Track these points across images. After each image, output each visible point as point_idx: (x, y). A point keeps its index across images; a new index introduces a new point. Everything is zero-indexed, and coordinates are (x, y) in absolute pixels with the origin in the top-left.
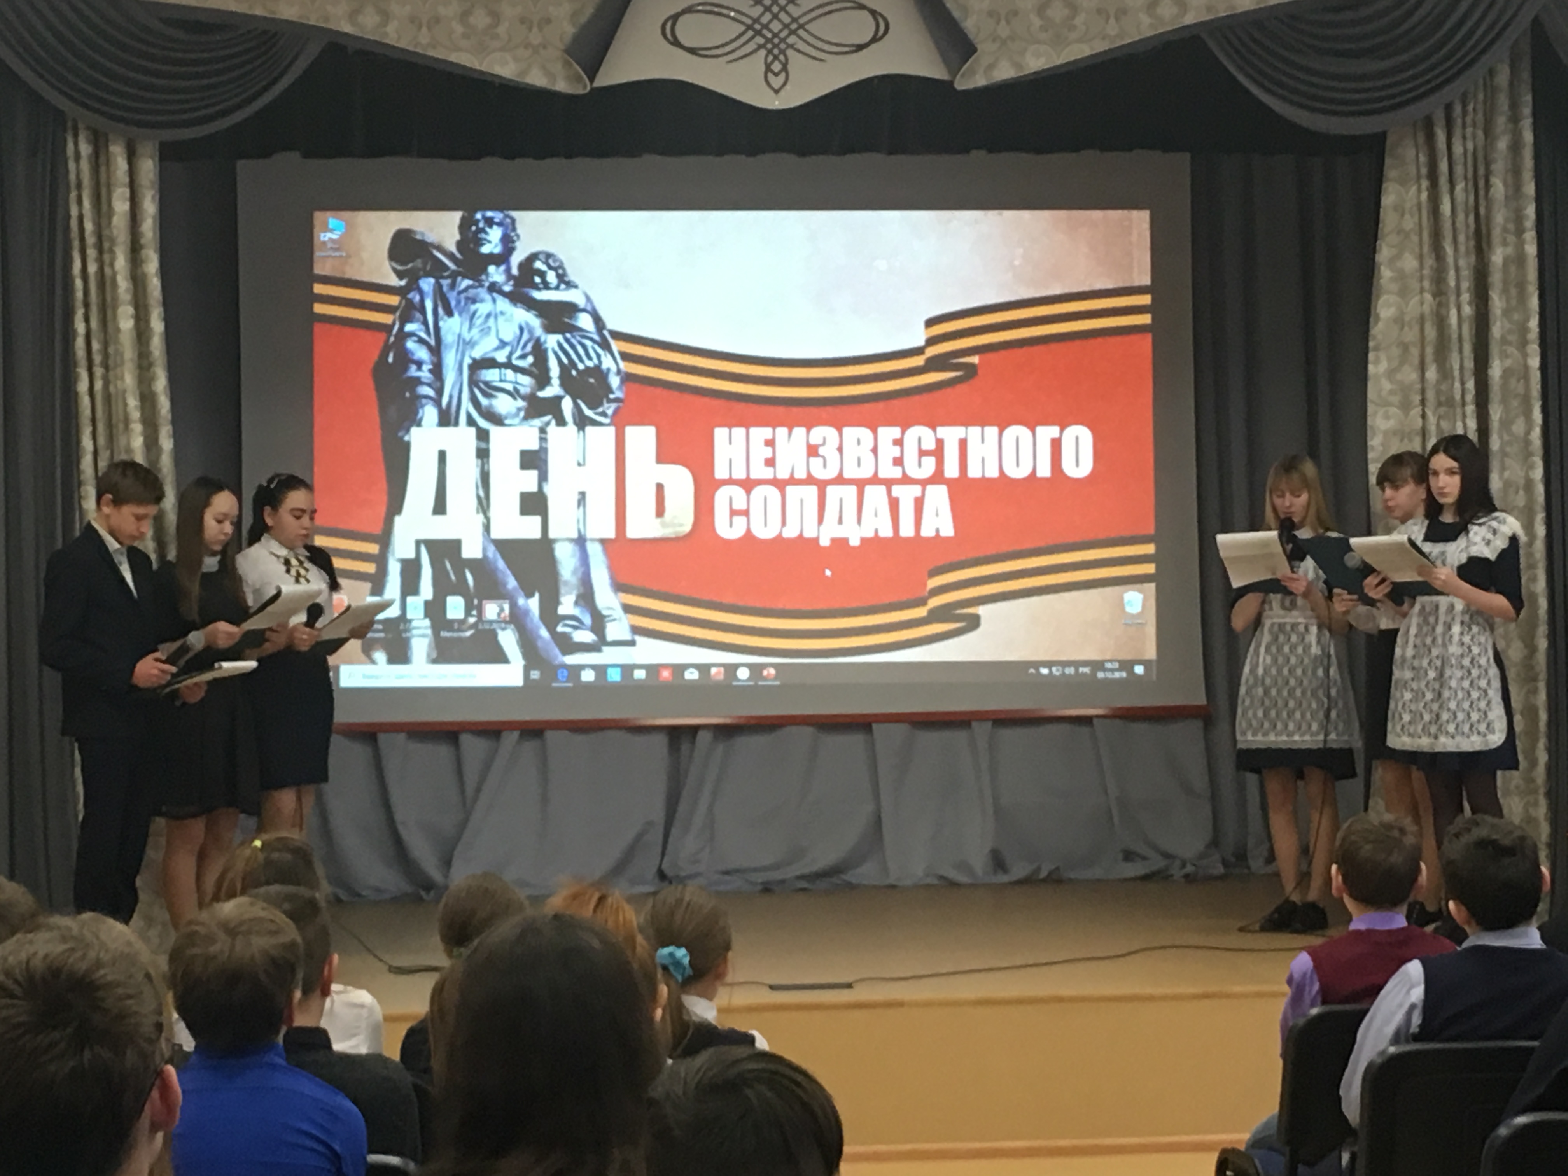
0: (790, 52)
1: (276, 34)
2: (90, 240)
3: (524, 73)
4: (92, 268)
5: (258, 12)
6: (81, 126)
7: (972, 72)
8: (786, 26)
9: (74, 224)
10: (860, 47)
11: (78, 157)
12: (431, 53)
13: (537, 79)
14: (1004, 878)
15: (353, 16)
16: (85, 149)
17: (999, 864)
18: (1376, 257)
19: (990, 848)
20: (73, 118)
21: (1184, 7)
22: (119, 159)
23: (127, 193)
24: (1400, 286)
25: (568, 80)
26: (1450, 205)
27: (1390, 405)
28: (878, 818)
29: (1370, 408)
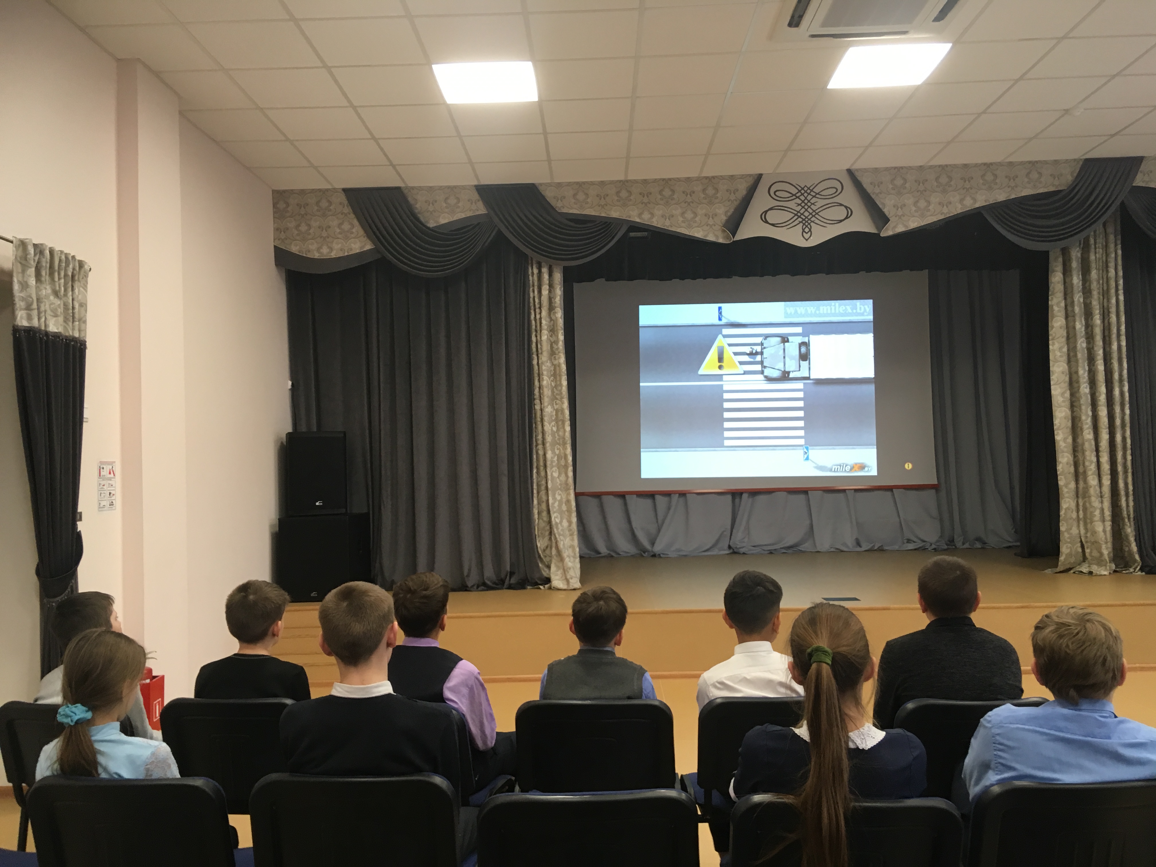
0: (812, 224)
1: (610, 223)
2: (537, 306)
3: (707, 235)
4: (538, 315)
5: (603, 215)
6: (534, 262)
7: (887, 229)
8: (811, 214)
9: (531, 300)
10: (841, 221)
11: (533, 273)
12: (670, 229)
13: (711, 238)
14: (859, 549)
15: (640, 215)
16: (536, 271)
17: (858, 544)
18: (1050, 303)
19: (855, 538)
20: (532, 258)
21: (975, 200)
22: (545, 274)
23: (547, 287)
24: (1063, 313)
25: (724, 238)
26: (1078, 281)
27: (1060, 362)
28: (812, 526)
29: (1051, 363)
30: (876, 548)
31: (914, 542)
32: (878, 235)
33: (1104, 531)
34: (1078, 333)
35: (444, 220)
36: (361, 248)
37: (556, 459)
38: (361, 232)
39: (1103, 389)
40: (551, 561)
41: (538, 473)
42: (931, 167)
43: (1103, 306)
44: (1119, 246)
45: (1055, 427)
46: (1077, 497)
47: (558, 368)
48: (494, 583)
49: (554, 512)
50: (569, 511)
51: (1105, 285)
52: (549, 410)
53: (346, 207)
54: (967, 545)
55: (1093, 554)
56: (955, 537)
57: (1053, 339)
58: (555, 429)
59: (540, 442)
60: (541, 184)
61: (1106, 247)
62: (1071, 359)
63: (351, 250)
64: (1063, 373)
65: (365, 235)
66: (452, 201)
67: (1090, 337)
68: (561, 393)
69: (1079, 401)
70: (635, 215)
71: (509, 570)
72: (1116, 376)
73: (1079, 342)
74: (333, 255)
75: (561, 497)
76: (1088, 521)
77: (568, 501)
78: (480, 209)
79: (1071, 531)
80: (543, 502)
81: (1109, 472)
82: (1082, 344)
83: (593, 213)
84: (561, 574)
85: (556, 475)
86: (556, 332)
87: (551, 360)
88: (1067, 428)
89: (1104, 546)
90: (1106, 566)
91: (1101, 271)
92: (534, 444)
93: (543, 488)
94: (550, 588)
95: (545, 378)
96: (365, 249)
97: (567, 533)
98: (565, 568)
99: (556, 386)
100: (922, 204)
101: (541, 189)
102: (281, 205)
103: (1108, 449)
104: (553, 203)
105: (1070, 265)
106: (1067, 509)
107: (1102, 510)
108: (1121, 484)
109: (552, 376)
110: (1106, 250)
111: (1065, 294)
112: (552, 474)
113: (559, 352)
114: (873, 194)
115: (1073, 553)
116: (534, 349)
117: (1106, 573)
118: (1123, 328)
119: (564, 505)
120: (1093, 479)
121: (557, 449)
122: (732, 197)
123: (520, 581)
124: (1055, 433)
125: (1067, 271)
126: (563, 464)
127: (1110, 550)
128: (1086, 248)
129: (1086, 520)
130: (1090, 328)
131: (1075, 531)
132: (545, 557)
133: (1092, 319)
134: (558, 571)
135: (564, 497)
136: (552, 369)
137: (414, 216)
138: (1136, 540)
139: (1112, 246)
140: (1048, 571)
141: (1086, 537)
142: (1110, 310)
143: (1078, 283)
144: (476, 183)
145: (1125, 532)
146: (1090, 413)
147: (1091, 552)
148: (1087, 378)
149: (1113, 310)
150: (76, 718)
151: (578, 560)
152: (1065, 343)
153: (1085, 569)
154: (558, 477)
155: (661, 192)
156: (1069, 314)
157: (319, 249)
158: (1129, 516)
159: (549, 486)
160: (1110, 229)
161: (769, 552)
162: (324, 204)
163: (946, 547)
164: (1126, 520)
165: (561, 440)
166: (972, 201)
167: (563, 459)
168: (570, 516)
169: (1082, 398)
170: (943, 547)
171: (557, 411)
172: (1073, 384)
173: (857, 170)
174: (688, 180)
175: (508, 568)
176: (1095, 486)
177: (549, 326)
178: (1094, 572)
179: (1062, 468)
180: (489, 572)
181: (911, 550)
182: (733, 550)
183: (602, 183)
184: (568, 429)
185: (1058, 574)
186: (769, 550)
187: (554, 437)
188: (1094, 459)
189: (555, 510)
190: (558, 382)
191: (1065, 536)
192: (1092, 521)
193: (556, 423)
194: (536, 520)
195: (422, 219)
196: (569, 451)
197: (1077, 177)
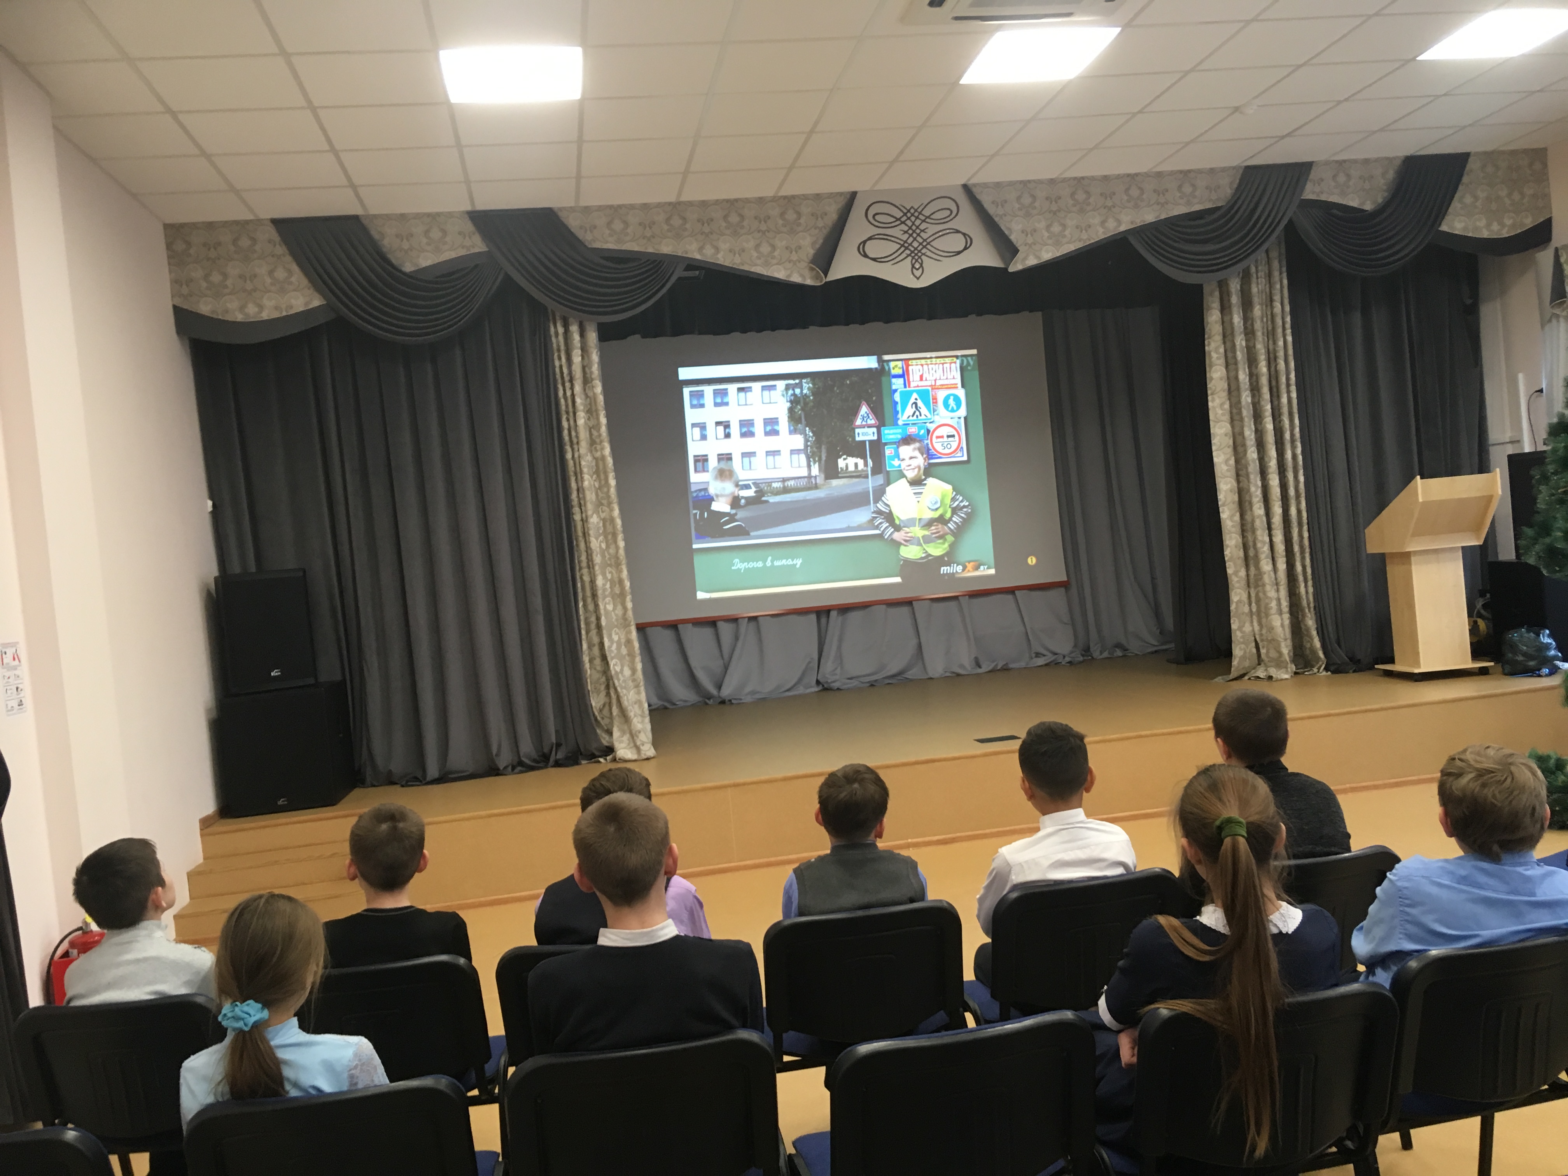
0: (923, 257)
1: (660, 262)
2: (567, 378)
3: (789, 276)
4: (569, 393)
5: (650, 250)
6: (557, 318)
7: (1016, 262)
8: (921, 244)
9: (557, 370)
10: (959, 253)
11: (557, 333)
12: (742, 268)
13: (796, 279)
14: (979, 671)
15: (700, 249)
16: (561, 330)
17: (978, 664)
18: (1207, 348)
19: (973, 656)
20: (554, 312)
21: (1119, 222)
22: (575, 334)
23: (579, 352)
24: (1222, 361)
25: (812, 278)
26: (1239, 320)
27: (1222, 421)
28: (920, 646)
29: (1211, 423)
30: (999, 668)
31: (1044, 656)
32: (1004, 270)
33: (1282, 625)
34: (1242, 386)
35: (426, 260)
36: (306, 304)
37: (608, 586)
38: (305, 281)
39: (1272, 453)
40: (612, 724)
41: (585, 606)
42: (1064, 180)
43: (1268, 350)
44: (1285, 275)
45: (1220, 503)
46: (1249, 586)
47: (601, 463)
48: (535, 761)
49: (612, 658)
50: (631, 655)
51: (1269, 323)
52: (594, 520)
53: (278, 246)
54: (1106, 654)
55: (1271, 655)
56: (1091, 645)
57: (1212, 394)
58: (604, 546)
59: (584, 564)
60: (560, 209)
61: (1270, 275)
62: (1235, 418)
63: (291, 307)
64: (1226, 435)
65: (310, 285)
66: (436, 234)
67: (1255, 389)
68: (609, 497)
69: (1247, 468)
70: (694, 250)
71: (555, 742)
72: (1287, 436)
73: (1243, 397)
74: (265, 316)
75: (619, 637)
76: (1263, 615)
77: (629, 642)
78: (477, 245)
79: (1244, 629)
80: (594, 645)
81: (1284, 553)
82: (1246, 398)
83: (636, 248)
84: (629, 740)
85: (610, 607)
86: (594, 414)
87: (591, 452)
88: (1233, 503)
89: (1283, 644)
90: (1286, 668)
91: (1264, 307)
92: (577, 568)
93: (593, 626)
95: (586, 477)
96: (311, 306)
97: (631, 684)
98: (634, 732)
99: (600, 488)
100: (1056, 228)
101: (562, 215)
102: (180, 246)
103: (1282, 526)
104: (580, 234)
105: (1229, 300)
106: (1239, 601)
107: (1279, 600)
108: (1299, 568)
109: (594, 473)
110: (1270, 282)
111: (1224, 336)
112: (605, 607)
113: (601, 442)
114: (996, 216)
115: (1248, 655)
116: (566, 438)
117: (1287, 676)
118: (1293, 376)
119: (623, 647)
120: (1267, 564)
121: (609, 573)
122: (820, 223)
123: (570, 755)
124: (1221, 510)
125: (1225, 308)
126: (618, 592)
127: (1290, 648)
128: (1246, 278)
129: (1260, 613)
130: (1255, 377)
131: (1247, 628)
132: (603, 718)
133: (1257, 367)
134: (622, 737)
135: (622, 637)
136: (594, 464)
137: (382, 258)
138: (1318, 633)
139: (1276, 274)
140: (1219, 679)
141: (1261, 635)
142: (1277, 354)
143: (1239, 322)
144: (469, 208)
145: (1306, 625)
146: (1259, 483)
147: (1268, 652)
148: (1254, 440)
149: (1281, 354)
150: (251, 1020)
151: (647, 719)
152: (1227, 398)
153: (1261, 673)
154: (614, 609)
155: (725, 218)
156: (1229, 362)
157: (242, 308)
158: (1309, 605)
159: (603, 622)
160: (1274, 254)
161: (868, 685)
162: (245, 242)
163: (1081, 659)
164: (1307, 611)
165: (613, 560)
166: (1115, 224)
167: (617, 586)
168: (632, 661)
169: (1249, 464)
170: (1078, 659)
171: (604, 521)
172: (1238, 448)
173: (975, 185)
174: (761, 200)
175: (554, 740)
176: (1269, 572)
177: (585, 406)
178: (1274, 676)
179: (1230, 553)
180: (527, 747)
181: (1042, 666)
182: (823, 686)
183: (645, 207)
184: (622, 544)
185: (1231, 682)
186: (868, 682)
187: (603, 556)
188: (1267, 539)
189: (613, 655)
190: (603, 482)
191: (1237, 635)
192: (1267, 615)
193: (606, 537)
194: (587, 671)
195: (394, 261)
196: (625, 574)
197: (1237, 189)
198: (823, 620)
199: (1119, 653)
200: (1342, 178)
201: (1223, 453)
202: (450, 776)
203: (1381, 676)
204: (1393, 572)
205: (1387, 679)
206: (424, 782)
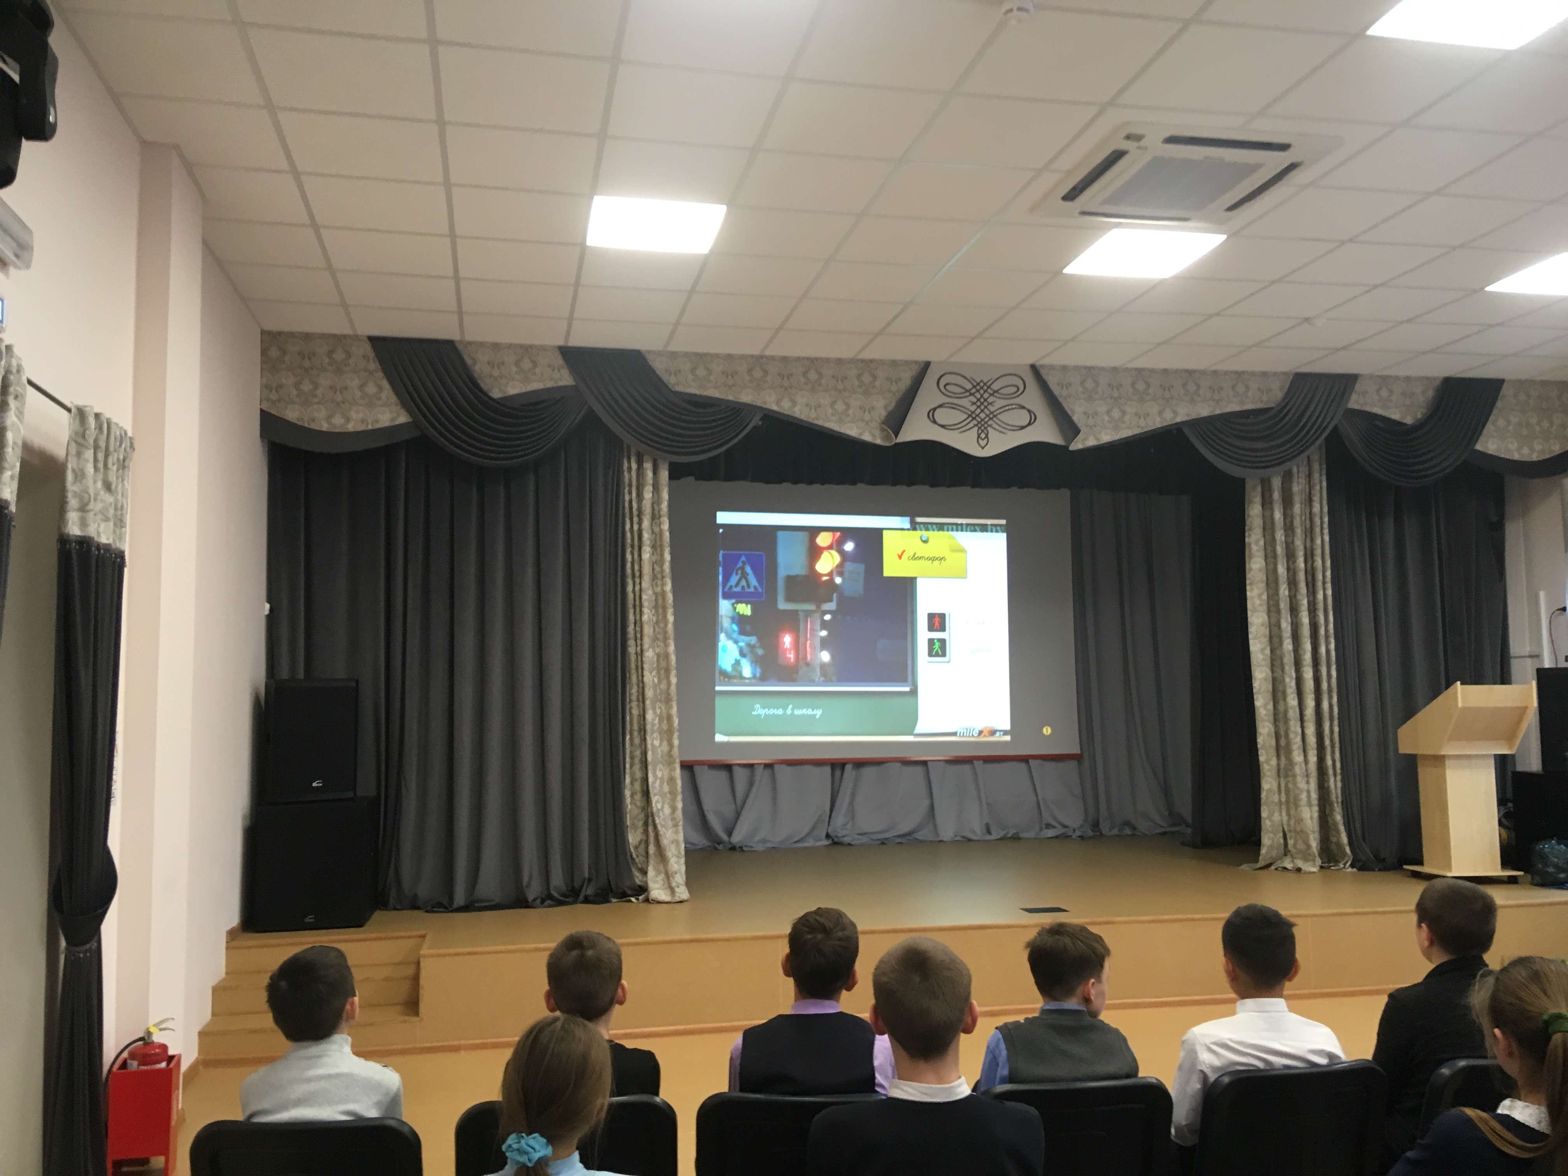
0: (989, 429)
1: (739, 409)
2: (635, 513)
3: (860, 434)
4: (636, 527)
5: (730, 398)
6: (632, 454)
7: (1077, 441)
8: (987, 416)
9: (627, 505)
10: (1023, 428)
11: (630, 468)
12: (816, 422)
13: (867, 437)
14: (989, 837)
15: (778, 402)
16: (634, 466)
17: (989, 832)
18: (1247, 540)
19: (985, 822)
20: (629, 448)
21: (1175, 413)
22: (648, 472)
23: (651, 488)
24: (1261, 554)
25: (883, 439)
26: (1279, 515)
27: (1260, 611)
28: (932, 807)
29: (1249, 613)
30: (1009, 835)
31: (1054, 827)
32: (1065, 448)
33: (1311, 818)
34: (1280, 579)
35: (514, 389)
36: (393, 420)
37: (657, 721)
38: (393, 398)
39: (1307, 646)
40: (647, 863)
41: (631, 739)
42: (1126, 370)
43: (1306, 547)
45: (1255, 691)
46: (1279, 776)
47: (661, 598)
48: (564, 895)
49: (655, 795)
50: (673, 793)
51: (1308, 521)
52: (649, 654)
53: (371, 361)
54: (1115, 832)
55: (1298, 846)
56: (1101, 820)
57: (1251, 584)
58: (656, 680)
59: (635, 698)
60: (649, 352)
61: (1310, 476)
62: (1273, 608)
63: (377, 421)
64: (1262, 625)
65: (397, 401)
66: (526, 365)
67: (1292, 583)
68: (665, 632)
69: (1282, 659)
70: (772, 401)
71: (587, 878)
72: (1322, 631)
73: (1281, 590)
74: (350, 427)
75: (663, 774)
76: (1292, 805)
77: (672, 780)
78: (565, 379)
79: (1273, 818)
80: (636, 780)
81: (1315, 746)
82: (1284, 591)
84: (663, 880)
85: (657, 743)
86: (659, 550)
87: (652, 587)
88: (1267, 692)
89: (1311, 837)
90: (1314, 860)
91: (1303, 506)
92: (628, 700)
93: (638, 761)
94: (647, 900)
95: (646, 610)
96: (397, 423)
97: (670, 823)
98: (670, 873)
99: (657, 622)
100: (1116, 413)
101: (650, 358)
102: (274, 353)
103: (1313, 719)
104: (665, 378)
105: (1271, 496)
106: (1269, 790)
107: (1308, 792)
108: (1329, 762)
109: (653, 607)
110: (1310, 482)
111: (1265, 530)
112: (653, 742)
113: (664, 577)
114: (1061, 397)
115: (1275, 845)
116: (629, 571)
117: (1314, 870)
118: (1328, 574)
119: (665, 784)
120: (1299, 755)
121: (659, 708)
122: (894, 388)
123: (600, 892)
124: (1255, 697)
125: (1267, 503)
126: (666, 729)
127: (1318, 840)
128: (1287, 477)
129: (1290, 803)
130: (1292, 571)
131: (1276, 817)
132: (637, 856)
133: (1295, 562)
134: (657, 877)
135: (666, 774)
136: (656, 600)
137: (472, 382)
138: (1346, 829)
139: (1316, 476)
140: (1245, 867)
141: (1289, 825)
142: (1315, 552)
143: (1280, 518)
144: (562, 344)
145: (1334, 820)
146: (1294, 675)
147: (1295, 844)
148: (1290, 631)
149: (1318, 552)
152: (1265, 589)
153: (1288, 864)
154: (661, 746)
155: (805, 374)
156: (1269, 555)
157: (328, 419)
158: (1337, 798)
159: (650, 759)
160: (1315, 457)
161: (878, 842)
162: (339, 355)
163: (1091, 834)
164: (1335, 805)
165: (663, 696)
166: (1172, 415)
167: (665, 722)
168: (674, 800)
169: (1285, 656)
170: (1088, 834)
171: (659, 655)
172: (1274, 639)
173: (1042, 366)
174: (840, 361)
175: (586, 875)
176: (1301, 763)
177: (651, 541)
178: (1300, 868)
179: (1261, 741)
180: (558, 880)
181: (1052, 838)
182: (833, 840)
183: (729, 357)
184: (674, 680)
185: (1258, 871)
186: (878, 840)
187: (655, 691)
188: (1299, 730)
189: (656, 791)
190: (660, 617)
191: (1266, 824)
192: (1297, 806)
193: (658, 673)
194: (628, 806)
195: (482, 385)
196: (674, 711)
197: (1287, 393)
198: (838, 773)
199: (1128, 831)
200: (1385, 393)
201: (1260, 642)
202: (476, 905)
203: (1409, 877)
204: (1425, 775)
205: (1414, 880)
206: (451, 909)
